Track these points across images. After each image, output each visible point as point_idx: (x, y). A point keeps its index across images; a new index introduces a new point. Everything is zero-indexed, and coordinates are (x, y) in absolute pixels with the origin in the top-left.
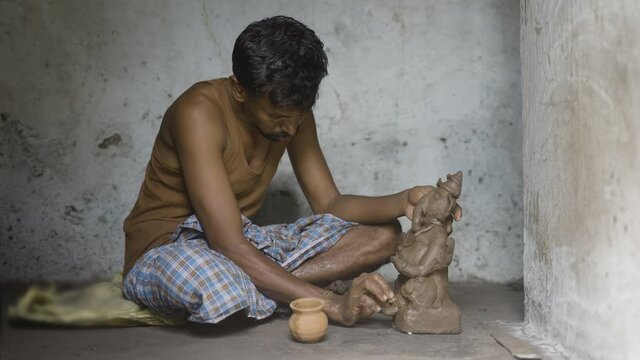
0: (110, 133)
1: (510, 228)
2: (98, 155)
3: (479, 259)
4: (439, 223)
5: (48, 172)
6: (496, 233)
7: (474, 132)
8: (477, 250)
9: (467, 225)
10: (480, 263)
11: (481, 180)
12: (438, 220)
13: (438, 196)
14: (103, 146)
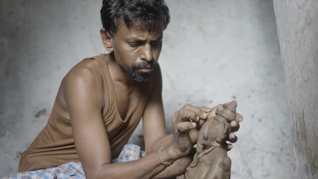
0: (41, 109)
1: (282, 150)
2: (34, 121)
3: (264, 171)
4: (218, 145)
5: (8, 133)
6: (273, 153)
7: (253, 91)
8: (262, 164)
9: (254, 149)
10: (264, 173)
11: (260, 120)
12: (217, 142)
13: (216, 122)
14: (37, 116)
